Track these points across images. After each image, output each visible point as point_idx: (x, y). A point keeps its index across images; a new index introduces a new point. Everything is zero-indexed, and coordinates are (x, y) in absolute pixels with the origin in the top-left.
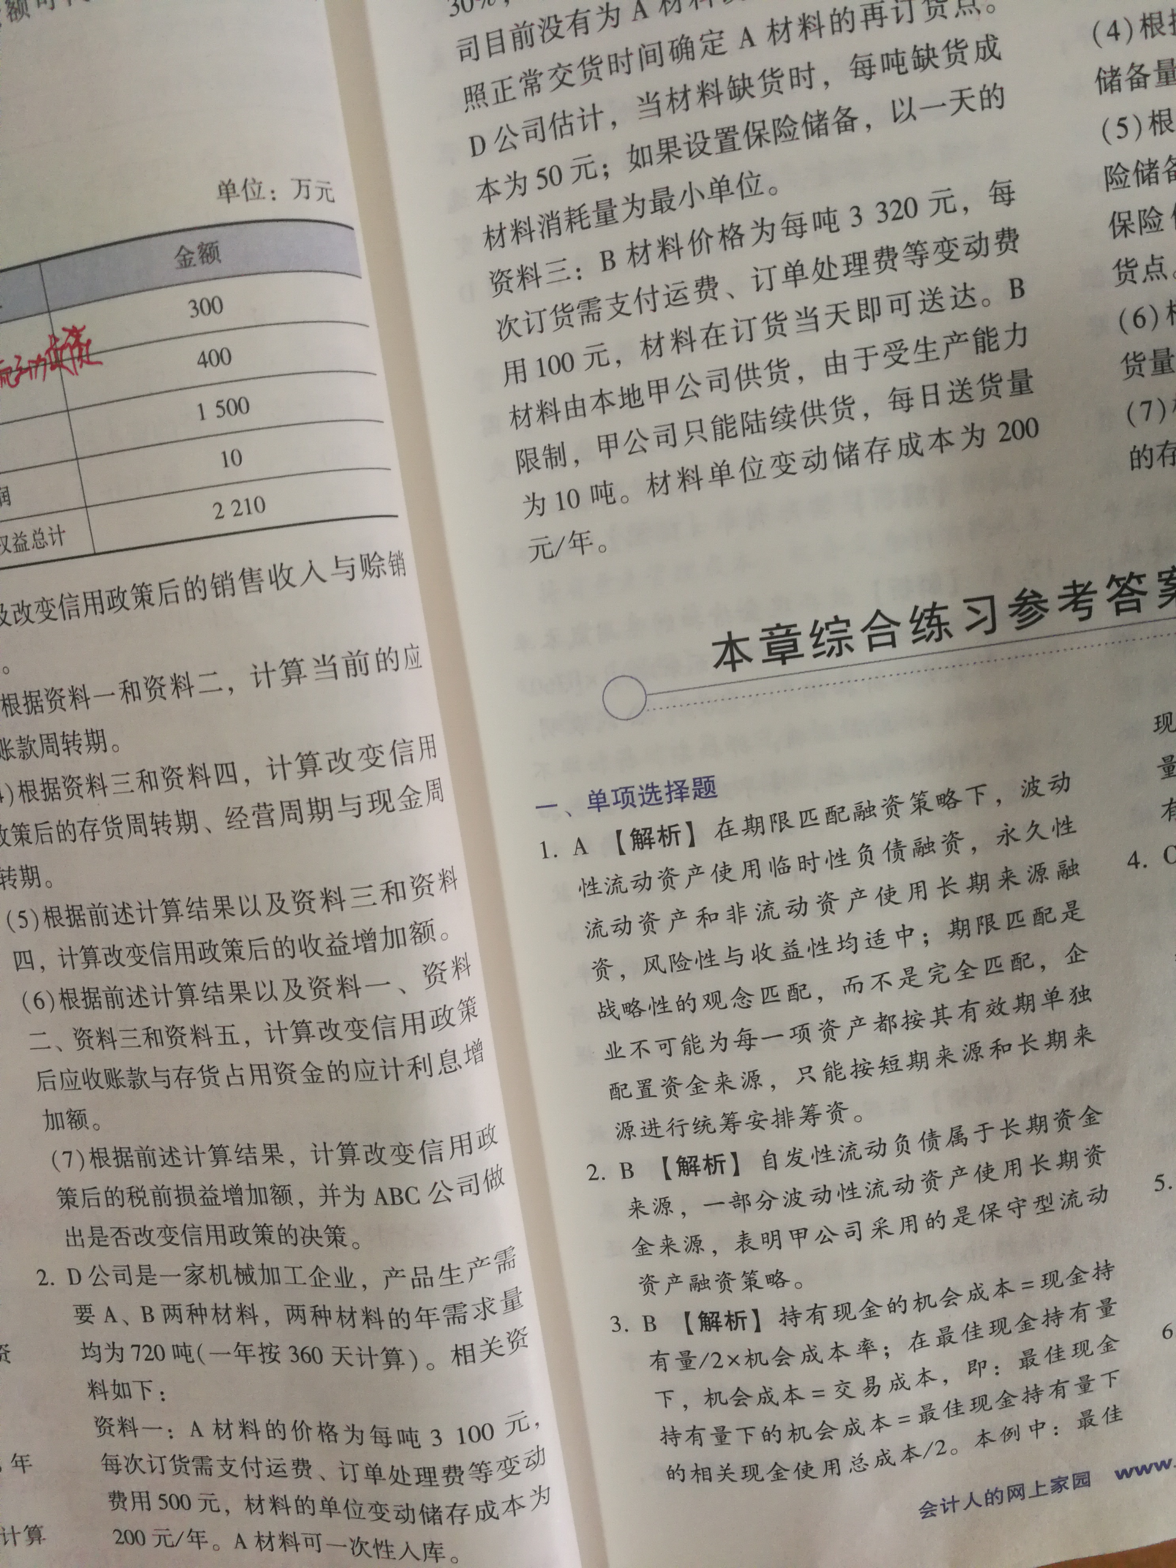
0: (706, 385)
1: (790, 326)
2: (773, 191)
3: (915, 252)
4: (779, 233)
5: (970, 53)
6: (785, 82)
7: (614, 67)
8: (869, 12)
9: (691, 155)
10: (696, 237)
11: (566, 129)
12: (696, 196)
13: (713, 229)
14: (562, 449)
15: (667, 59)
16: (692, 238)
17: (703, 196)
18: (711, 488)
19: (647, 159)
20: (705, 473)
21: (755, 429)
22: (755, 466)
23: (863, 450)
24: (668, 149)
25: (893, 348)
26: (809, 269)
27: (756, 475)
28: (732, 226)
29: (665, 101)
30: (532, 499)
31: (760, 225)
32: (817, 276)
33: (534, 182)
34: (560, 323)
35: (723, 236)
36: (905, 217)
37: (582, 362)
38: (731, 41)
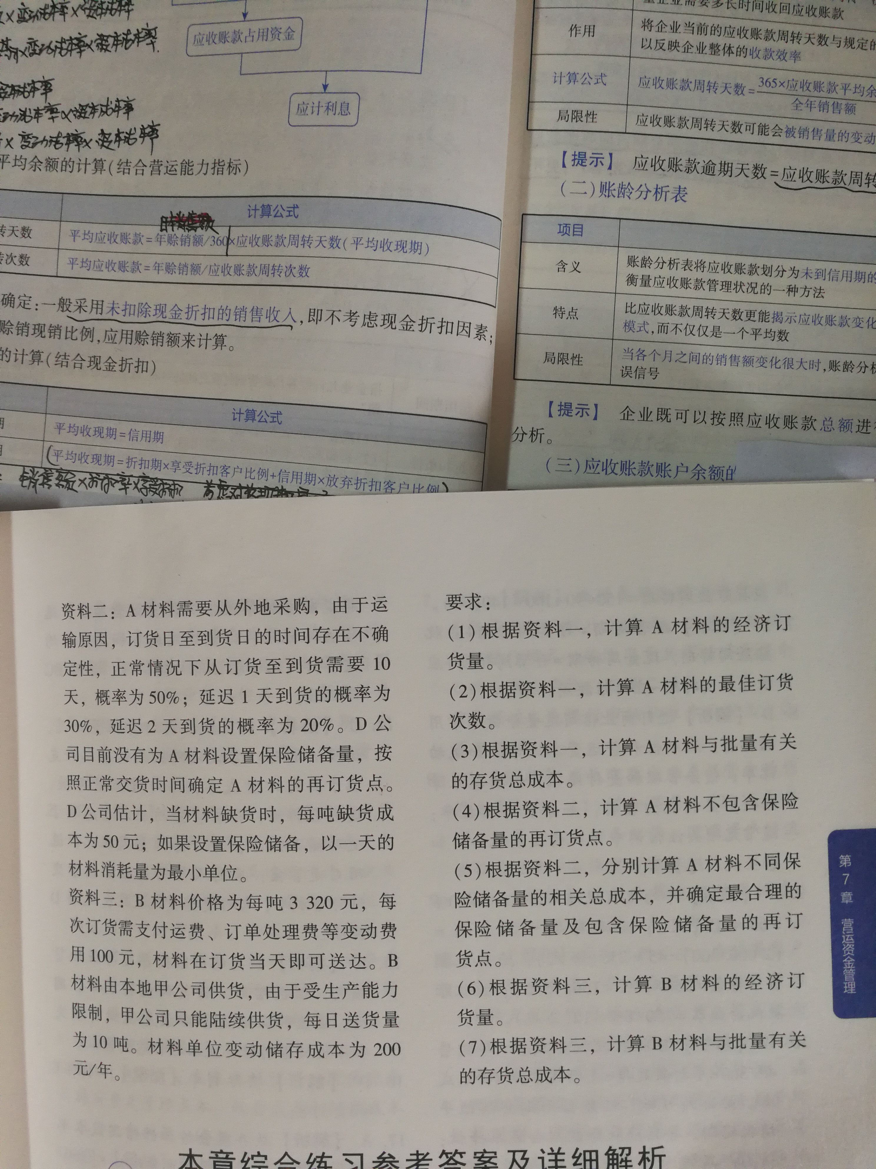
0: (190, 990)
1: (246, 963)
2: (243, 880)
3: (330, 930)
4: (245, 905)
5: (374, 814)
6: (257, 816)
7: (155, 786)
8: (313, 782)
9: (195, 849)
10: (193, 898)
11: (124, 816)
12: (196, 873)
13: (205, 896)
14: (100, 1009)
15: (187, 789)
16: (191, 899)
17: (200, 875)
18: (187, 1056)
19: (169, 845)
20: (184, 1046)
21: (218, 1024)
22: (216, 1047)
23: (285, 1049)
24: (182, 842)
25: (310, 987)
26: (261, 931)
27: (217, 1054)
28: (216, 897)
29: (183, 814)
30: (79, 1035)
31: (234, 898)
32: (266, 935)
33: (101, 842)
34: (108, 931)
35: (210, 901)
36: (325, 907)
37: (118, 958)
38: (226, 786)
